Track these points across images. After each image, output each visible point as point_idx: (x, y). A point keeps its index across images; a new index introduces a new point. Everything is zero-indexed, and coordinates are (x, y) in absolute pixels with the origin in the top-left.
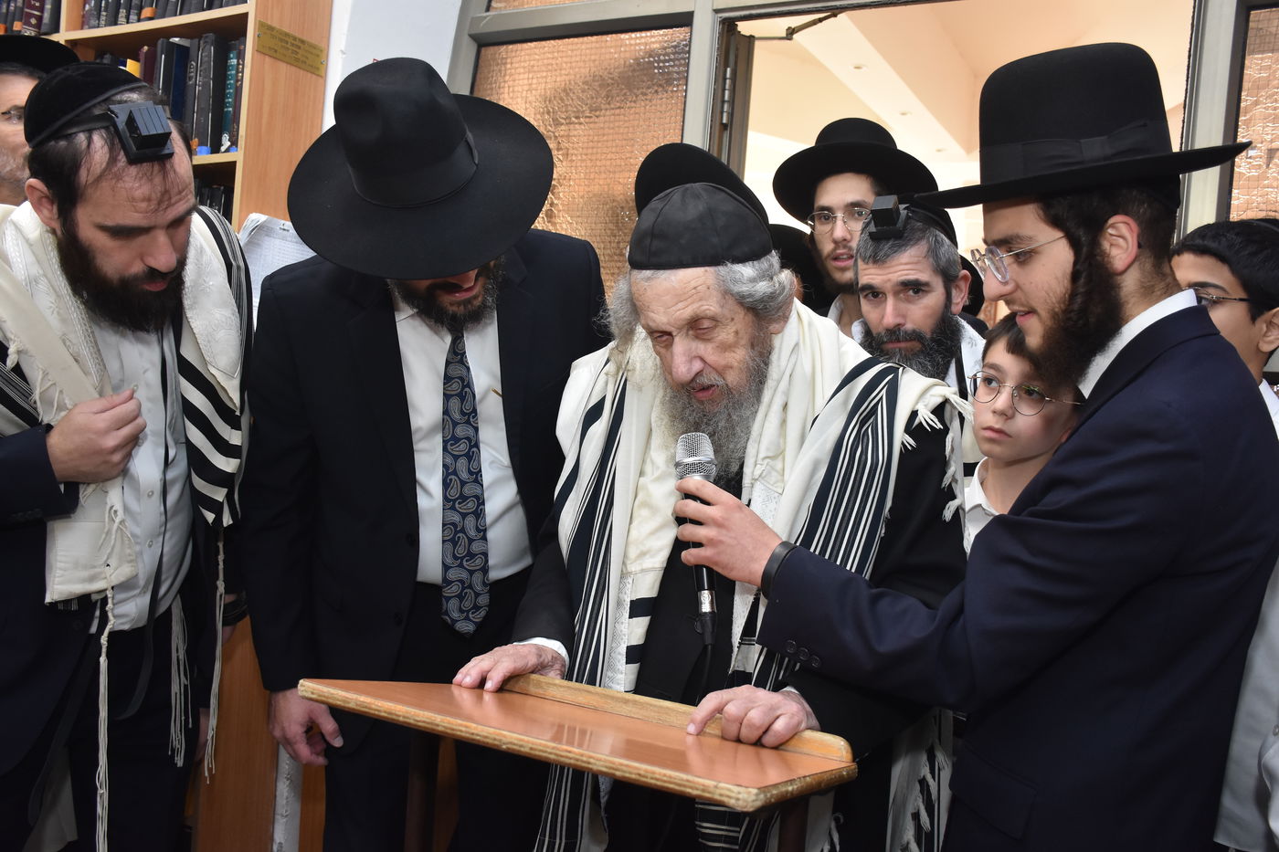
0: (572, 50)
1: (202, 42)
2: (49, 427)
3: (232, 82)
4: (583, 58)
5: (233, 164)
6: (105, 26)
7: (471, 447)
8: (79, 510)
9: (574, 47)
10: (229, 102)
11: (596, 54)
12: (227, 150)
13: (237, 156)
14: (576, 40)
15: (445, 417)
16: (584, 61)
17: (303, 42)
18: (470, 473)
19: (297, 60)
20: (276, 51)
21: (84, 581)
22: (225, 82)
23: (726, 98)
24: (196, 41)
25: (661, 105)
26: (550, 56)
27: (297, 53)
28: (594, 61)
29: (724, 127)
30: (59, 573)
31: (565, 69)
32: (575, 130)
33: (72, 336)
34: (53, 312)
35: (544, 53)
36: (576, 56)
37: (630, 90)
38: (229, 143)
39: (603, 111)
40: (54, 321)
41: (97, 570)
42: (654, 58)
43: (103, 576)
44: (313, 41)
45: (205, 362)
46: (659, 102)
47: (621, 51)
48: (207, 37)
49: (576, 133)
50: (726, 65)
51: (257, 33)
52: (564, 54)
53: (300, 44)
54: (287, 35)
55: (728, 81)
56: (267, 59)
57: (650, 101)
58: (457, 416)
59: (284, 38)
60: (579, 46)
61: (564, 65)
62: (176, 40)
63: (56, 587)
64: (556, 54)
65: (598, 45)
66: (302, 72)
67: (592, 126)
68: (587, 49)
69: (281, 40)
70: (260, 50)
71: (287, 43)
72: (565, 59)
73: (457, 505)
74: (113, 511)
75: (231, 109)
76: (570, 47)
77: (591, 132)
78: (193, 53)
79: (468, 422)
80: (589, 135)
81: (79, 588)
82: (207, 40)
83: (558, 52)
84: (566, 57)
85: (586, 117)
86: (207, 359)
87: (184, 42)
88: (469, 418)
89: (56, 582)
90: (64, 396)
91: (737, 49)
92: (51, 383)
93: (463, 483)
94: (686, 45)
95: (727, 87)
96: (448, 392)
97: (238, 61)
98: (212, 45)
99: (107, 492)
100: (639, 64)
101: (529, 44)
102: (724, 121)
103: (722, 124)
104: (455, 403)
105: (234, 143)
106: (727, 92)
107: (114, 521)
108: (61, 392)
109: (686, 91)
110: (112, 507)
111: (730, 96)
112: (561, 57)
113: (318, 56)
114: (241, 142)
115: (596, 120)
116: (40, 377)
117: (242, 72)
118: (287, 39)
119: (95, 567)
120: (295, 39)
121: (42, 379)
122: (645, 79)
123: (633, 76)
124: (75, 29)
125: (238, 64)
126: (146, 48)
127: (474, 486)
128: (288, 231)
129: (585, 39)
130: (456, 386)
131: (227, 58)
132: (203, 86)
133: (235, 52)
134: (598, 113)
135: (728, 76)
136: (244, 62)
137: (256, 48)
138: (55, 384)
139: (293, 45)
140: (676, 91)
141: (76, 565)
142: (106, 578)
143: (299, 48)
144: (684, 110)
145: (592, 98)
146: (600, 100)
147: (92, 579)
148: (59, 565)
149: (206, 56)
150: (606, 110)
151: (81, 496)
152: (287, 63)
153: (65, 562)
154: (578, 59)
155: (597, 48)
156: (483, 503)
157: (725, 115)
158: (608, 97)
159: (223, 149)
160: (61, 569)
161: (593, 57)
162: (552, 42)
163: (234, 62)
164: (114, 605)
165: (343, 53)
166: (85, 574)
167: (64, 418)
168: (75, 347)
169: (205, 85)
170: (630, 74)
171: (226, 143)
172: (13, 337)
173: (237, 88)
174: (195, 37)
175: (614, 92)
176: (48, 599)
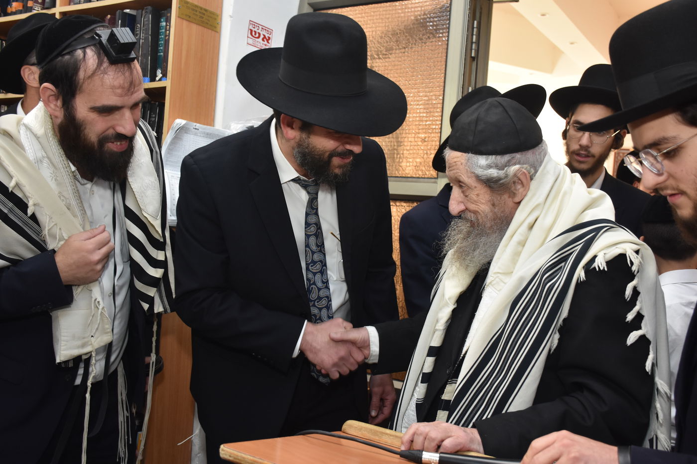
0: (374, 12)
1: (144, 12)
2: (54, 251)
3: (163, 36)
4: (381, 16)
5: (164, 89)
6: (84, 3)
7: (323, 266)
8: (74, 302)
9: (375, 10)
10: (161, 50)
11: (389, 14)
12: (160, 80)
13: (167, 83)
14: (376, 5)
15: (307, 249)
16: (382, 19)
17: (206, 10)
18: (323, 282)
19: (203, 22)
20: (190, 17)
21: (78, 347)
22: (158, 37)
23: (474, 40)
24: (140, 11)
25: (432, 46)
26: (360, 16)
27: (203, 18)
28: (388, 18)
29: (473, 59)
30: (63, 343)
31: (369, 24)
32: (376, 63)
33: (65, 194)
34: (52, 180)
35: (356, 14)
36: (377, 15)
37: (412, 37)
38: (161, 75)
39: (394, 51)
40: (53, 185)
41: (86, 340)
42: (427, 15)
43: (90, 343)
44: (212, 10)
45: (140, 209)
46: (430, 44)
47: (405, 12)
48: (146, 9)
49: (377, 65)
50: (474, 19)
51: (178, 6)
52: (369, 14)
53: (204, 12)
54: (196, 6)
55: (475, 30)
56: (185, 22)
57: (425, 43)
58: (314, 248)
59: (195, 8)
60: (378, 9)
61: (369, 21)
62: (128, 11)
63: (62, 352)
64: (364, 15)
65: (390, 8)
66: (205, 29)
67: (387, 60)
68: (383, 11)
69: (193, 10)
70: (180, 16)
71: (196, 11)
72: (369, 18)
73: (316, 304)
74: (97, 302)
75: (162, 54)
76: (373, 10)
77: (387, 64)
78: (138, 19)
79: (320, 251)
80: (385, 66)
81: (76, 352)
82: (147, 11)
83: (365, 13)
84: (370, 16)
85: (383, 54)
86: (142, 207)
87: (133, 12)
88: (321, 248)
89: (62, 350)
90: (62, 231)
91: (481, 8)
92: (53, 224)
93: (319, 289)
94: (448, 7)
95: (475, 33)
96: (308, 233)
97: (166, 24)
98: (150, 13)
99: (91, 290)
100: (417, 20)
101: (346, 8)
102: (473, 55)
103: (472, 57)
104: (312, 240)
105: (165, 75)
106: (474, 37)
107: (98, 309)
108: (60, 229)
109: (448, 36)
110: (96, 300)
111: (476, 40)
112: (367, 17)
113: (215, 19)
114: (169, 74)
115: (390, 56)
116: (47, 221)
117: (169, 30)
118: (197, 9)
119: (84, 338)
120: (201, 8)
121: (49, 221)
122: (421, 29)
123: (414, 28)
124: (65, 5)
125: (167, 25)
126: (109, 16)
127: (325, 290)
128: (198, 129)
129: (382, 4)
130: (313, 229)
131: (159, 22)
132: (144, 39)
133: (164, 18)
134: (390, 52)
135: (475, 26)
136: (170, 25)
137: (177, 16)
138: (56, 224)
139: (200, 12)
140: (442, 37)
141: (74, 337)
142: (91, 344)
143: (204, 14)
144: (447, 49)
145: (387, 42)
146: (392, 43)
147: (83, 346)
148: (63, 338)
149: (147, 21)
150: (396, 49)
151: (74, 294)
152: (197, 24)
153: (67, 336)
154: (378, 17)
155: (390, 10)
156: (331, 301)
157: (473, 51)
158: (397, 41)
159: (157, 79)
160: (64, 341)
161: (387, 16)
162: (361, 7)
163: (164, 24)
164: (96, 361)
165: (231, 17)
166: (79, 343)
167: (62, 246)
168: (68, 200)
169: (146, 39)
170: (412, 26)
171: (159, 75)
172: (30, 195)
173: (166, 40)
174: (140, 9)
175: (401, 38)
176: (58, 361)
